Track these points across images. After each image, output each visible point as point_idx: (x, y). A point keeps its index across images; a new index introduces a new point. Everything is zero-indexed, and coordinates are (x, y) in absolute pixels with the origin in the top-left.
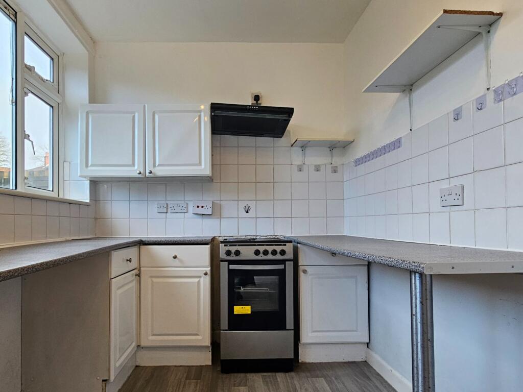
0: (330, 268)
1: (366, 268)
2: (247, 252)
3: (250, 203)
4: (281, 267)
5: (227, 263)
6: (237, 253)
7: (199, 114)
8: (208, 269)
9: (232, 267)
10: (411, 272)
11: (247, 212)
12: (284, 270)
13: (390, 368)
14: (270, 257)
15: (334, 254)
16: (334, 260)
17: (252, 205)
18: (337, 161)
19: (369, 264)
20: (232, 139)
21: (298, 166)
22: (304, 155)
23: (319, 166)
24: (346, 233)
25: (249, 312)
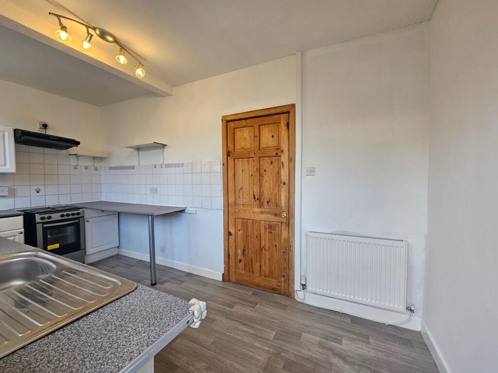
0: (103, 217)
1: (117, 215)
2: (56, 216)
3: (40, 187)
4: (77, 221)
5: (41, 224)
6: (49, 218)
7: (3, 133)
8: (23, 230)
9: (45, 226)
10: (149, 215)
11: (38, 192)
12: (79, 222)
13: (130, 251)
14: (71, 217)
15: (103, 211)
16: (103, 214)
17: (42, 188)
18: (97, 164)
19: (119, 214)
20: (25, 148)
21: (74, 166)
22: (78, 160)
23: (87, 166)
24: (103, 199)
25: (58, 247)
